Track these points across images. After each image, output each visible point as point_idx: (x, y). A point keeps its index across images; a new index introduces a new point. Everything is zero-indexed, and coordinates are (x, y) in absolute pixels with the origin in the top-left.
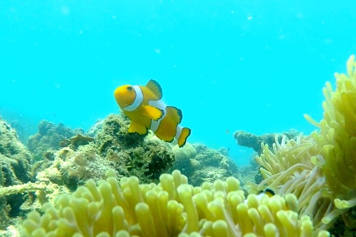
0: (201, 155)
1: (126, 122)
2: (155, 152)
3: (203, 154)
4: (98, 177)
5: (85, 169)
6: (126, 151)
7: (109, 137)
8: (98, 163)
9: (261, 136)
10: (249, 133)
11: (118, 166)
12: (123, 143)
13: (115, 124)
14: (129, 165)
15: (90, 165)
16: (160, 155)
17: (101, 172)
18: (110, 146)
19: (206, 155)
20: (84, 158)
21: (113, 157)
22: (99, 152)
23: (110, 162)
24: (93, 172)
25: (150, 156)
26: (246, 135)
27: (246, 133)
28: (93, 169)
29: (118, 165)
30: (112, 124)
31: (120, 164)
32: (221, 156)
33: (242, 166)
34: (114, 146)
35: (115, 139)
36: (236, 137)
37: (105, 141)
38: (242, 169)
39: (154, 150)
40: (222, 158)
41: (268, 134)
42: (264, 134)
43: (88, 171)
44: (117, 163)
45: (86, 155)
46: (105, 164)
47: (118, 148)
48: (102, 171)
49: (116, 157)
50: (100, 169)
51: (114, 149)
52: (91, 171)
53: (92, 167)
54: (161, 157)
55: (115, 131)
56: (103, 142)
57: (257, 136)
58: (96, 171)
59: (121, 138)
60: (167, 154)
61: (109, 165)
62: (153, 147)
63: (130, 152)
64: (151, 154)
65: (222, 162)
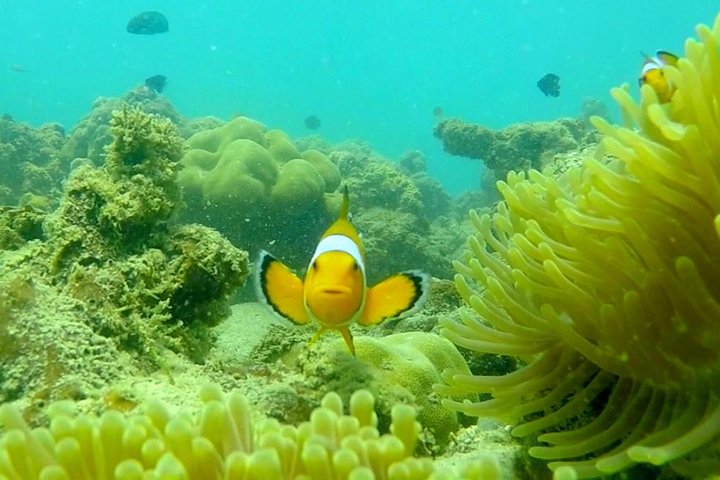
0: (353, 180)
1: (120, 185)
2: (192, 260)
3: (358, 176)
4: (38, 353)
5: (7, 332)
6: (118, 264)
7: (75, 232)
8: (41, 313)
9: (504, 131)
10: (471, 125)
11: (94, 311)
12: (111, 244)
13: (90, 196)
14: (125, 304)
15: (20, 321)
16: (205, 265)
17: (45, 338)
18: (78, 255)
19: (365, 181)
20: (4, 304)
21: (82, 286)
22: (51, 268)
23: (75, 301)
24: (26, 338)
25: (181, 269)
26: (465, 130)
27: (465, 125)
28: (25, 331)
29: (94, 307)
30: (83, 196)
31: (101, 304)
32: (404, 181)
33: (459, 195)
34: (86, 255)
35: (90, 235)
36: (438, 133)
37: (66, 242)
38: (461, 200)
39: (191, 254)
40: (406, 185)
41: (521, 126)
42: (510, 126)
43: (13, 337)
44: (92, 302)
45: (10, 294)
46: (61, 308)
47: (98, 257)
48: (50, 335)
49: (91, 284)
50: (45, 329)
51: (85, 263)
52: (20, 336)
53: (25, 326)
54: (209, 269)
55: (92, 215)
56: (60, 245)
57: (493, 131)
58: (33, 337)
59: (106, 230)
60: (225, 260)
61: (71, 310)
62: (188, 244)
63: (126, 269)
64: (184, 265)
65: (405, 196)
